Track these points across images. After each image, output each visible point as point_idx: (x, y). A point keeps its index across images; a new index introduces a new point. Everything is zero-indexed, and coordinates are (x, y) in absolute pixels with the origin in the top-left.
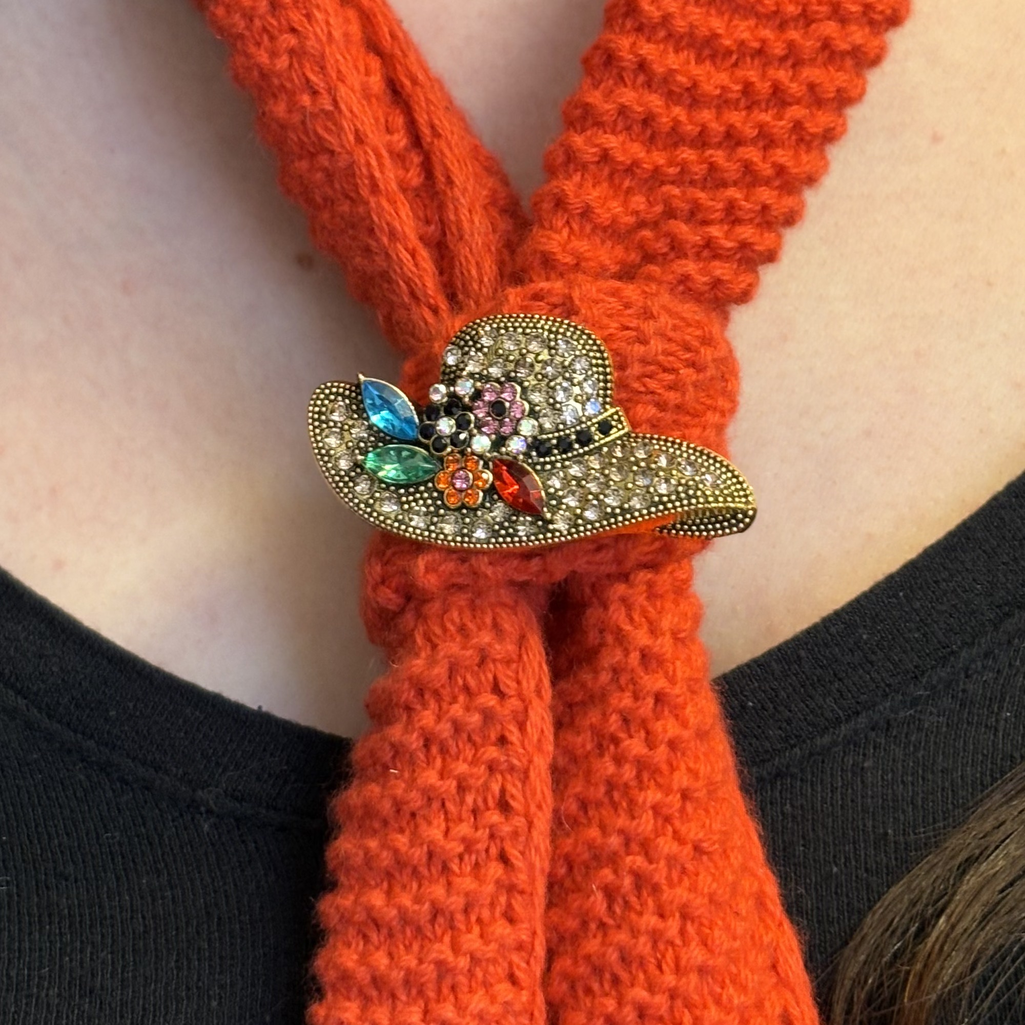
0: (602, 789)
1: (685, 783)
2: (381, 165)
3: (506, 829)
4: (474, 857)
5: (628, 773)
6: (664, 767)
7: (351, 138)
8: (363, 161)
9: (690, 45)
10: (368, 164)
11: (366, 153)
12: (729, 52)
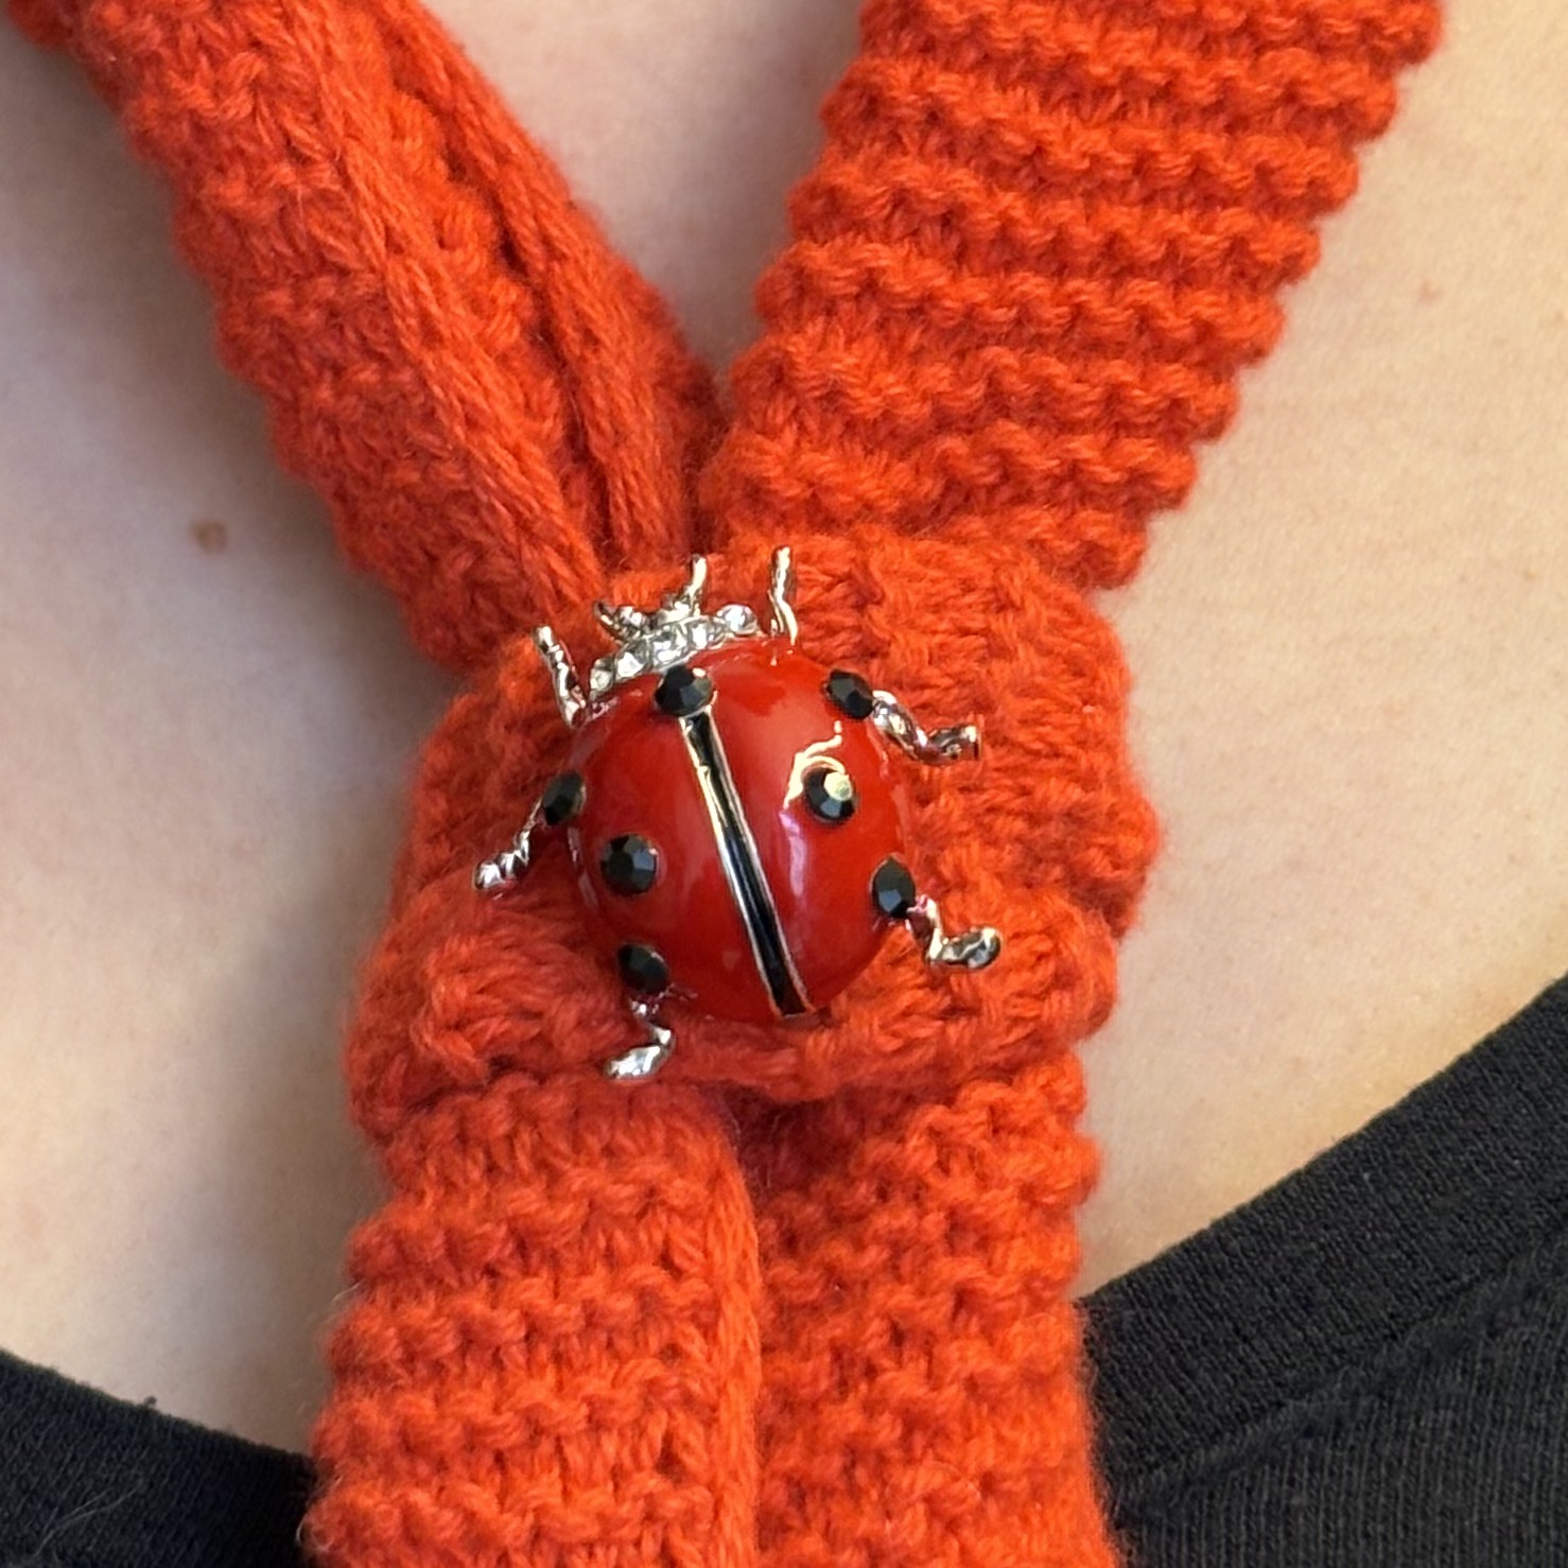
0: (837, 1462)
1: (990, 1461)
2: (440, 295)
3: (673, 1505)
4: (614, 1552)
5: (887, 1431)
6: (956, 1427)
7: (380, 243)
8: (404, 284)
9: (1027, 77)
10: (415, 292)
11: (408, 270)
12: (1103, 91)
